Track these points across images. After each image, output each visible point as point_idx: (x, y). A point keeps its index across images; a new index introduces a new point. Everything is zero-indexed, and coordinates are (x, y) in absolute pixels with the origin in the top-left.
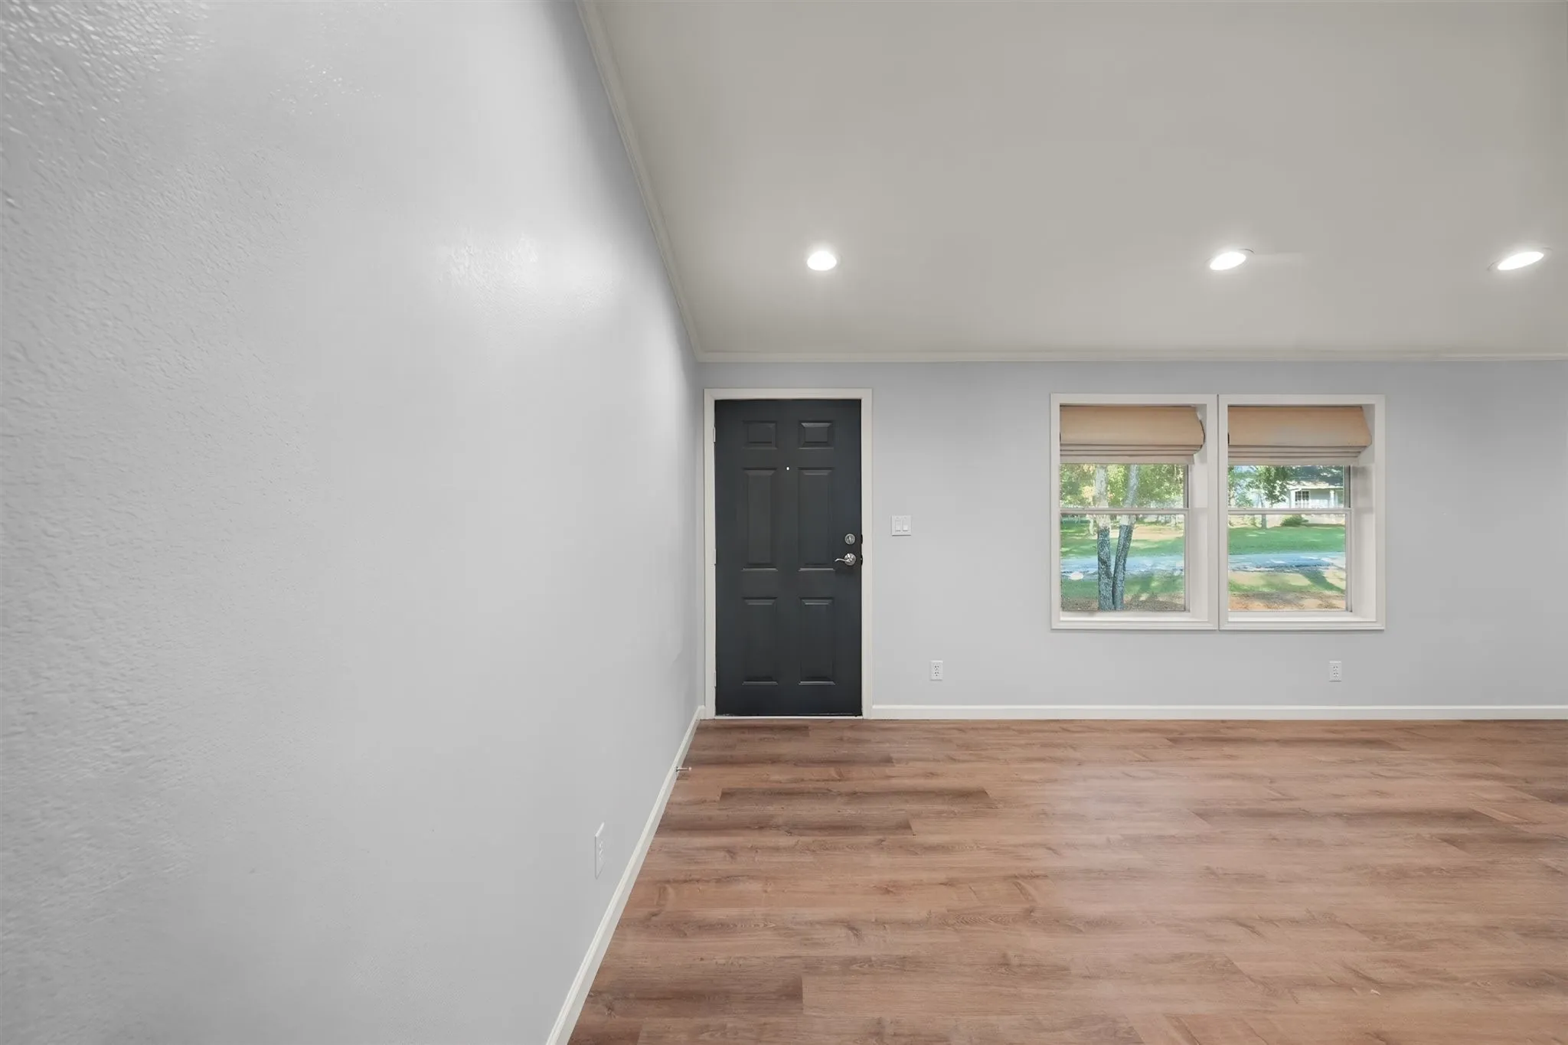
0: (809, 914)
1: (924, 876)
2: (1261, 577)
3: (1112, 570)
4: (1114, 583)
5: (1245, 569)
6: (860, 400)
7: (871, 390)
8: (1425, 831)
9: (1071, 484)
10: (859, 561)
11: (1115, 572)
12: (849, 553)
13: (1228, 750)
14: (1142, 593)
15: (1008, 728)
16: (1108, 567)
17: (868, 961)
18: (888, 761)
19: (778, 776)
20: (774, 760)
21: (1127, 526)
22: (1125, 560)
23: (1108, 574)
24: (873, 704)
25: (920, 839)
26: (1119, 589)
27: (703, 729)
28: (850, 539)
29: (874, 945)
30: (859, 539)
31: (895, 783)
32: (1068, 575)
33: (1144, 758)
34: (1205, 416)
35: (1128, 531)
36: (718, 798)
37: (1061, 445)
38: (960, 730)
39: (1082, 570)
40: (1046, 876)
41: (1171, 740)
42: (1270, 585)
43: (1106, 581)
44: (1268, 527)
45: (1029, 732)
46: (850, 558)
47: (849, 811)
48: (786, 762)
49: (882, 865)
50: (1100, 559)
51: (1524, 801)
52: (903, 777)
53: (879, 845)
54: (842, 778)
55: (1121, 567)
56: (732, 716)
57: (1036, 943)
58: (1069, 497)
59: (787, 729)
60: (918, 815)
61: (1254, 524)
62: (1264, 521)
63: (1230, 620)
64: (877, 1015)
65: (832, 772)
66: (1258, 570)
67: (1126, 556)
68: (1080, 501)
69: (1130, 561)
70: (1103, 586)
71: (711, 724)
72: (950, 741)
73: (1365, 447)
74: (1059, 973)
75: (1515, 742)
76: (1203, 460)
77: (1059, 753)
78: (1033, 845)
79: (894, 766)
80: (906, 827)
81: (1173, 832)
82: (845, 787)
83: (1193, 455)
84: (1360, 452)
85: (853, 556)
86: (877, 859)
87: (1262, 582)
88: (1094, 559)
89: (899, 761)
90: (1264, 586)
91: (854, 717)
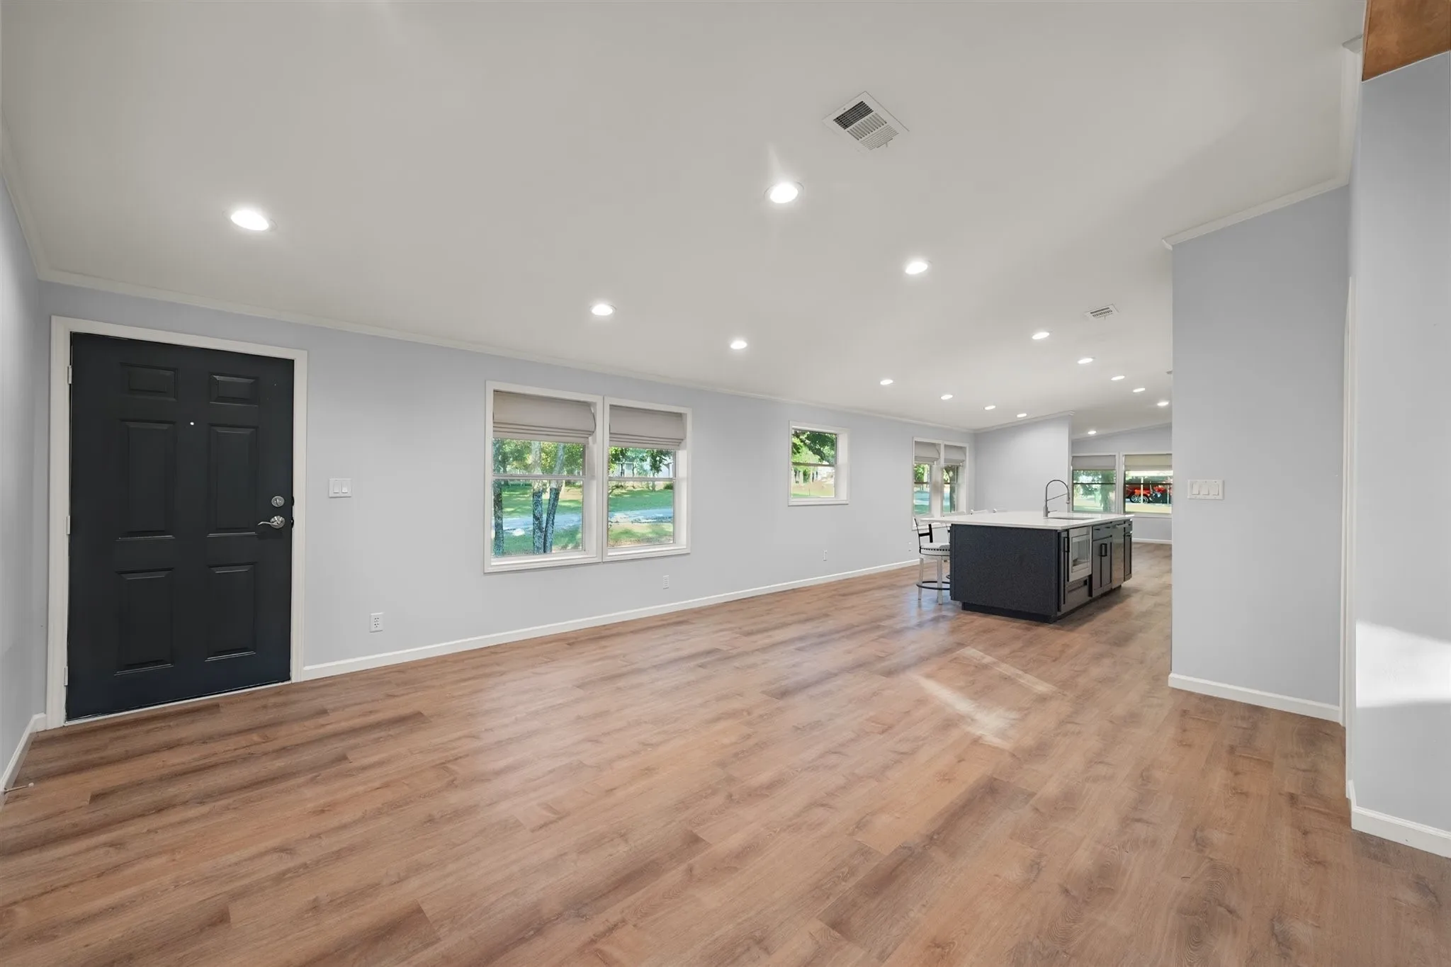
0: (233, 858)
1: (361, 789)
2: (649, 527)
3: (544, 525)
4: (545, 536)
5: (638, 521)
6: (293, 361)
7: (306, 352)
8: (692, 664)
9: (518, 451)
10: (290, 523)
11: (546, 527)
12: (276, 515)
13: (603, 643)
14: (569, 543)
15: (446, 661)
16: (540, 523)
17: (305, 866)
18: (324, 712)
19: (176, 759)
20: (171, 746)
21: (555, 489)
22: (554, 517)
23: (540, 529)
24: (304, 666)
25: (356, 764)
26: (549, 540)
27: (40, 741)
28: (278, 501)
29: (307, 854)
30: (290, 501)
31: (330, 729)
32: (511, 531)
33: (549, 660)
34: (595, 409)
35: (556, 493)
36: (87, 803)
37: (494, 423)
38: (399, 672)
39: (523, 527)
40: (467, 755)
41: (568, 644)
42: (653, 532)
43: (539, 534)
44: (656, 489)
45: (463, 660)
46: (277, 521)
47: (279, 764)
48: (191, 743)
49: (314, 795)
50: (535, 516)
51: (736, 638)
52: (337, 722)
53: (313, 781)
54: (267, 740)
55: (551, 522)
56: (96, 716)
57: (455, 798)
58: (515, 463)
59: (189, 712)
60: (353, 748)
61: (648, 487)
62: (654, 487)
63: (609, 554)
64: (312, 897)
65: (255, 737)
66: (647, 521)
67: (554, 513)
68: (524, 466)
69: (559, 518)
70: (536, 539)
71: (61, 732)
72: (389, 682)
73: (682, 440)
74: (471, 810)
75: (742, 610)
76: (595, 441)
77: (487, 670)
78: (459, 738)
79: (329, 715)
80: (343, 758)
81: (561, 701)
82: (269, 747)
83: (588, 438)
84: (680, 443)
85: (281, 519)
86: (308, 793)
87: (649, 530)
88: (531, 519)
89: (334, 710)
90: (650, 533)
91: (280, 684)
